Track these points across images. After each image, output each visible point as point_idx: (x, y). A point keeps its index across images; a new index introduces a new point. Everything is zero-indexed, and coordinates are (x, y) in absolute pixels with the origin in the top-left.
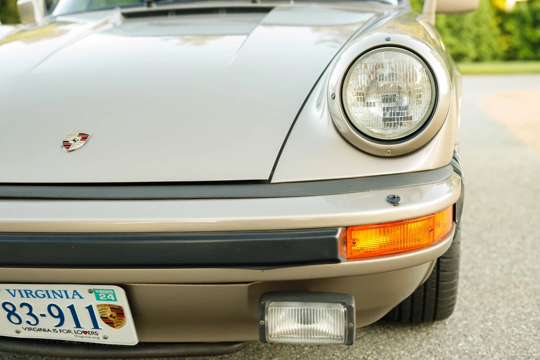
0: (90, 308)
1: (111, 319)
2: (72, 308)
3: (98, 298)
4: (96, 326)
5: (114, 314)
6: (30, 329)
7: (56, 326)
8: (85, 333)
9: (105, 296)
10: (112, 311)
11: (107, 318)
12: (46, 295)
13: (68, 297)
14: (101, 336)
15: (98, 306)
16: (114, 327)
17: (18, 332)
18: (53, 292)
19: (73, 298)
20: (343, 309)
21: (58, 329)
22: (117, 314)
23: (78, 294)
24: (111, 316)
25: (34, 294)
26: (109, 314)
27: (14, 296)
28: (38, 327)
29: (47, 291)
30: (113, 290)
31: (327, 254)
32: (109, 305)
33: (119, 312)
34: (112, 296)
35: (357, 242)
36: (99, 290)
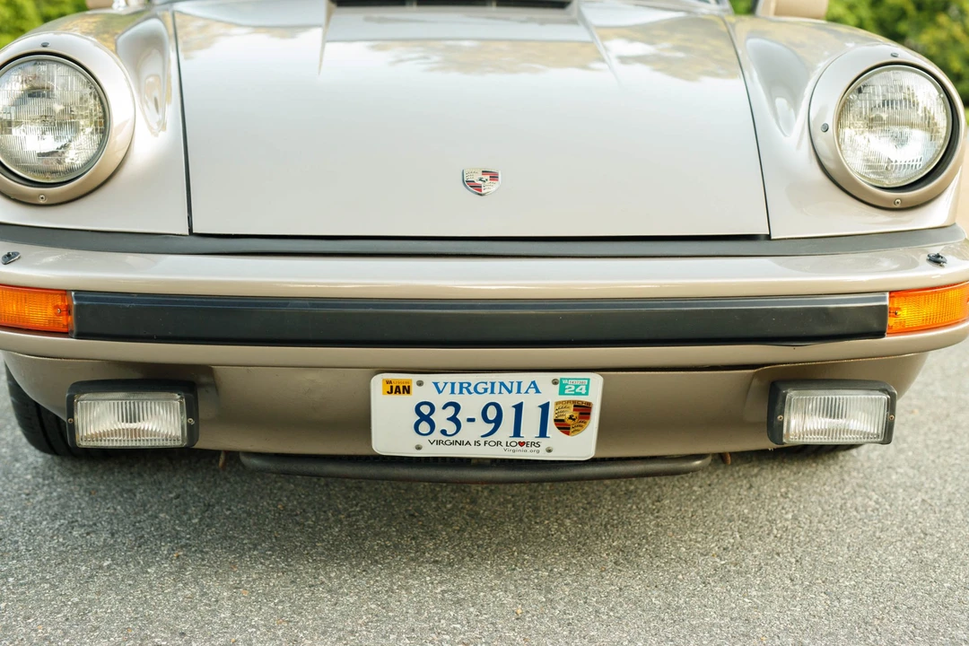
0: (545, 408)
1: (570, 422)
2: (519, 408)
3: (562, 392)
4: (543, 433)
5: (576, 415)
6: (439, 442)
7: (482, 436)
8: (521, 444)
9: (573, 388)
10: (574, 410)
11: (563, 421)
12: (489, 391)
13: (519, 392)
14: (542, 449)
15: (557, 403)
16: (568, 434)
17: (419, 448)
18: (502, 384)
19: (527, 392)
20: (885, 397)
21: (482, 441)
22: (581, 414)
23: (536, 387)
24: (571, 418)
25: (471, 389)
26: (568, 415)
27: (440, 392)
28: (452, 439)
29: (493, 384)
30: (589, 380)
31: (875, 326)
32: (574, 402)
33: (584, 410)
34: (584, 387)
35: (899, 313)
36: (568, 379)
